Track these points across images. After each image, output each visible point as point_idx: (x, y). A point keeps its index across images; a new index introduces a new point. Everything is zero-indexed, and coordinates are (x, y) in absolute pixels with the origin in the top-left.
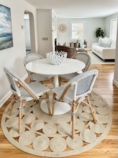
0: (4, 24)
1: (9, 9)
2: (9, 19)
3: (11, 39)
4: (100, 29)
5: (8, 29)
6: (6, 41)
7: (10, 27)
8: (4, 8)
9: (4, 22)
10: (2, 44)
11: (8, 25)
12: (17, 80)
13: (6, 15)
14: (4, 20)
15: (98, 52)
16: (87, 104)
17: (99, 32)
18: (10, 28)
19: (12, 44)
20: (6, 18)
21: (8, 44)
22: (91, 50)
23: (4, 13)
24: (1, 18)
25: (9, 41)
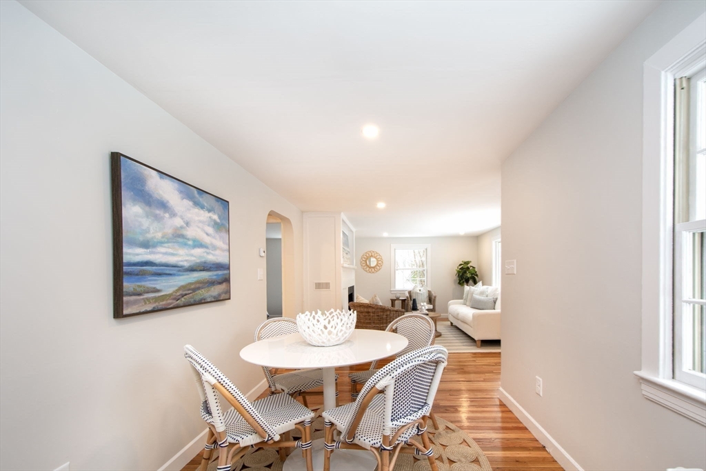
0: (207, 240)
1: (225, 203)
2: (223, 226)
3: (227, 280)
4: (467, 263)
5: (217, 252)
6: (212, 283)
7: (226, 247)
8: (212, 200)
9: (207, 234)
10: (199, 288)
11: (219, 243)
12: (214, 381)
13: (215, 217)
14: (210, 230)
15: (464, 322)
16: (421, 447)
17: (465, 272)
18: (223, 250)
19: (228, 292)
20: (216, 223)
21: (216, 290)
22: (447, 319)
23: (209, 211)
24: (203, 222)
25: (220, 283)
